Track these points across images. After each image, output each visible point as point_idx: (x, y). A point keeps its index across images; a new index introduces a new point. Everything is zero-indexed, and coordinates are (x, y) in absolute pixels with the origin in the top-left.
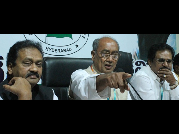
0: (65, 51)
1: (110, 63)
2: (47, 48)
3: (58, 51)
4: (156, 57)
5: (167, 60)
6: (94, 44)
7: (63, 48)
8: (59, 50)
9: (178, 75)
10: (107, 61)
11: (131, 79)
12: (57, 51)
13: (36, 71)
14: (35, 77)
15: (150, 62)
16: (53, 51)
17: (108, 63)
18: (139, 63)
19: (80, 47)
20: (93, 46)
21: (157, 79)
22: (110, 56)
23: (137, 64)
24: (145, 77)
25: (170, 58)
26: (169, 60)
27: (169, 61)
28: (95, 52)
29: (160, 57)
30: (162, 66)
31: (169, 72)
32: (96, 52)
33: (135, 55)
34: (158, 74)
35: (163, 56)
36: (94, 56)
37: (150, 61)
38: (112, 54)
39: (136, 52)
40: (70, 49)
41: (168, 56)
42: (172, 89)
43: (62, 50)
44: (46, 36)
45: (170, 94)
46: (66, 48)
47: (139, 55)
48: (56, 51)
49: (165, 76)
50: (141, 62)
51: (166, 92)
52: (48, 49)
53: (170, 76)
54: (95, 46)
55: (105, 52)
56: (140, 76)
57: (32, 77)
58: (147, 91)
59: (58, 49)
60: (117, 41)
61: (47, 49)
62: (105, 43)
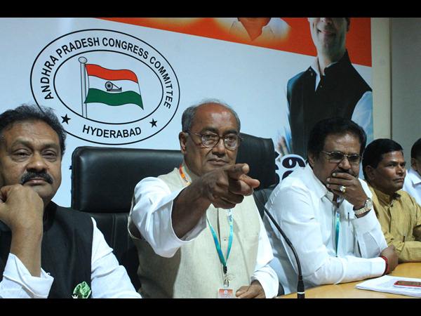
0: (126, 135)
1: (219, 157)
2: (87, 127)
3: (111, 134)
5: (349, 155)
6: (184, 117)
7: (122, 128)
8: (113, 133)
9: (372, 186)
10: (214, 153)
11: (271, 195)
12: (109, 135)
13: (41, 168)
14: (39, 181)
15: (313, 158)
16: (100, 134)
17: (216, 157)
18: (291, 162)
19: (159, 125)
20: (183, 123)
21: (326, 196)
22: (219, 141)
23: (286, 163)
24: (301, 192)
25: (355, 150)
26: (352, 154)
27: (352, 158)
28: (187, 134)
29: (334, 147)
31: (353, 181)
32: (189, 134)
33: (283, 145)
34: (328, 185)
35: (340, 146)
36: (184, 144)
38: (223, 138)
39: (283, 138)
40: (138, 130)
41: (352, 147)
42: (358, 216)
43: (119, 131)
44: (84, 101)
45: (354, 228)
46: (128, 127)
47: (291, 144)
48: (106, 135)
49: (343, 189)
50: (294, 160)
51: (347, 223)
52: (88, 130)
53: (353, 189)
54: (187, 121)
55: (208, 133)
56: (289, 189)
57: (35, 182)
58: (305, 222)
59: (111, 131)
60: (235, 109)
61: (86, 131)
62: (207, 113)
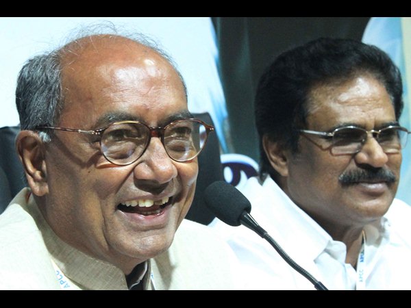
4: (310, 120)
5: (376, 128)
18: (228, 175)
26: (385, 125)
29: (337, 115)
30: (353, 166)
35: (350, 109)
37: (274, 147)
41: (378, 106)
